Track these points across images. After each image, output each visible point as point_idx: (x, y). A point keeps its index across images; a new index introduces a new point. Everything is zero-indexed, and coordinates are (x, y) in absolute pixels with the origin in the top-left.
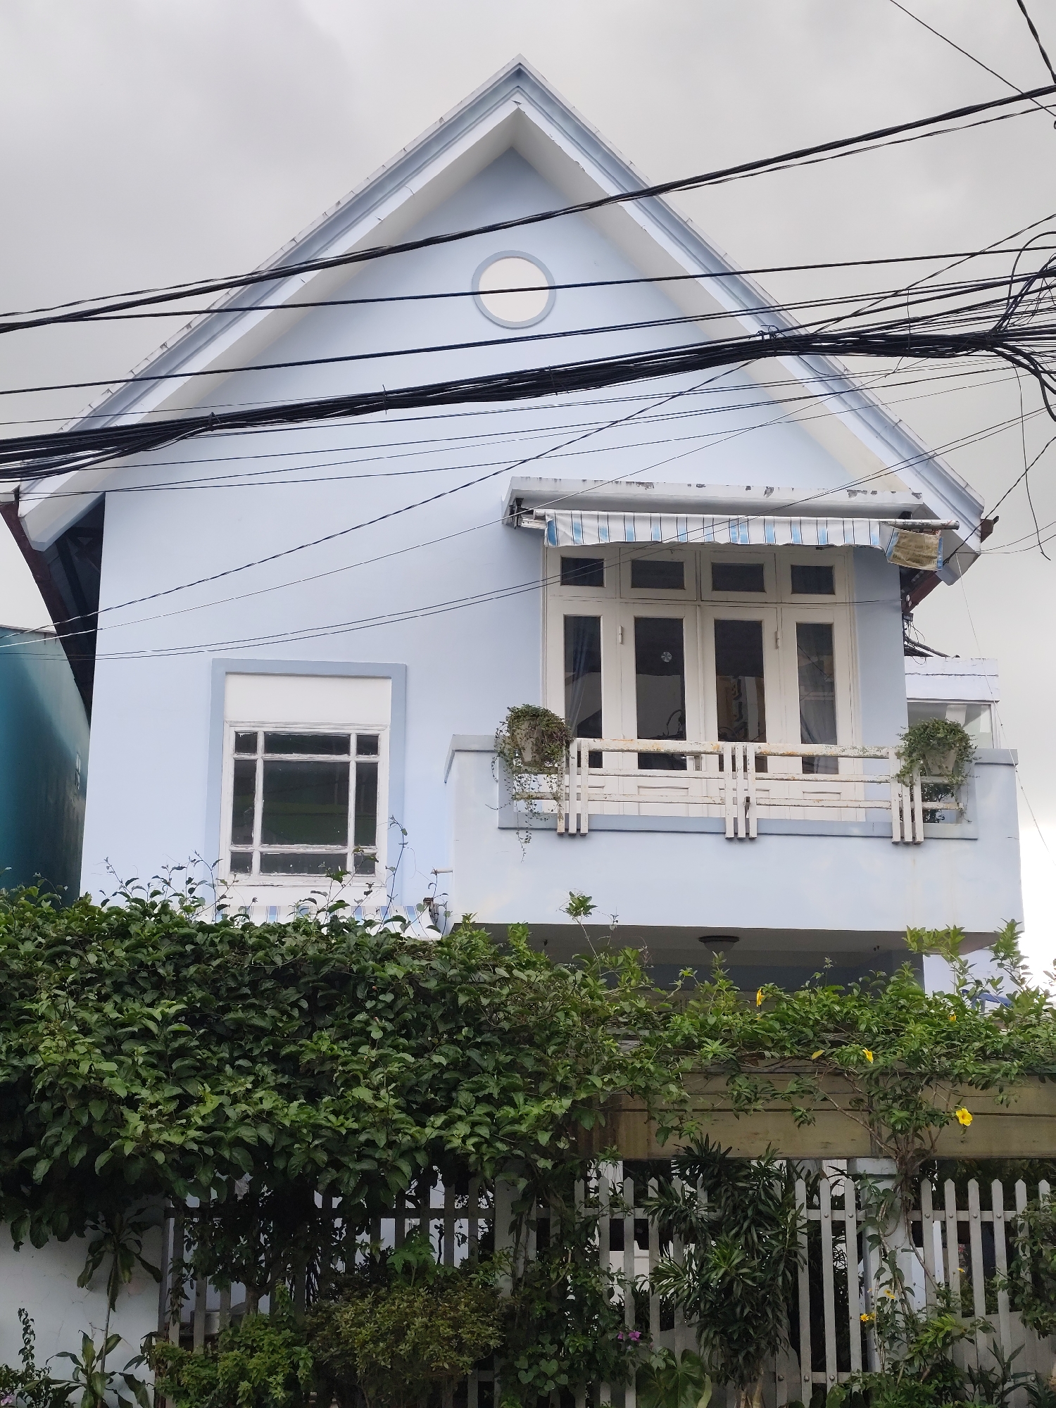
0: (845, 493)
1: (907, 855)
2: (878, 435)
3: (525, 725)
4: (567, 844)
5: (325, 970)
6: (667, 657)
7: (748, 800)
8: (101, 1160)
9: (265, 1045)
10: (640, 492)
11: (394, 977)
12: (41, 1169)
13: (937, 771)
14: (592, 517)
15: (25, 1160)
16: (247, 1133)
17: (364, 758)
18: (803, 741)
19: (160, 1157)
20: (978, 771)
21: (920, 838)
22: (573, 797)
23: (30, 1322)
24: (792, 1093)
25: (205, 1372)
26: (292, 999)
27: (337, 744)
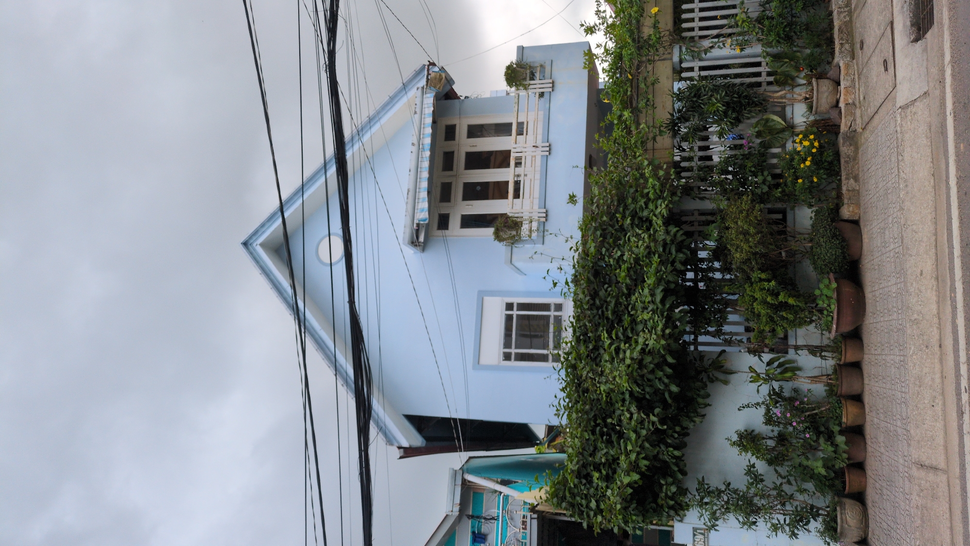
0: (416, 115)
1: (557, 85)
2: (394, 105)
3: (501, 233)
4: (550, 218)
5: (592, 278)
6: (479, 188)
7: (534, 146)
8: (670, 360)
9: (623, 300)
10: (411, 194)
11: (595, 247)
12: (674, 388)
13: (525, 75)
14: (418, 205)
15: (670, 397)
16: (658, 298)
17: (515, 308)
18: (511, 135)
19: (668, 331)
20: (525, 60)
21: (551, 81)
22: (531, 215)
23: (744, 405)
24: (645, 85)
25: (764, 320)
26: (604, 292)
27: (509, 318)
